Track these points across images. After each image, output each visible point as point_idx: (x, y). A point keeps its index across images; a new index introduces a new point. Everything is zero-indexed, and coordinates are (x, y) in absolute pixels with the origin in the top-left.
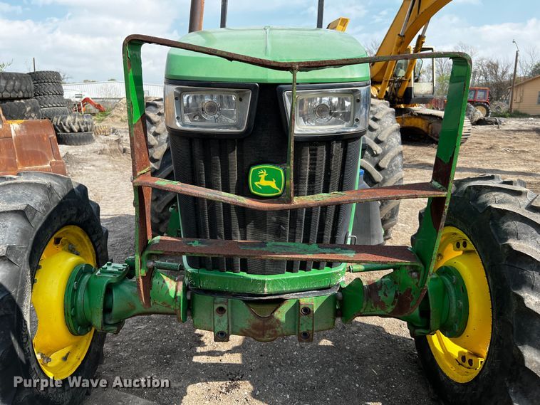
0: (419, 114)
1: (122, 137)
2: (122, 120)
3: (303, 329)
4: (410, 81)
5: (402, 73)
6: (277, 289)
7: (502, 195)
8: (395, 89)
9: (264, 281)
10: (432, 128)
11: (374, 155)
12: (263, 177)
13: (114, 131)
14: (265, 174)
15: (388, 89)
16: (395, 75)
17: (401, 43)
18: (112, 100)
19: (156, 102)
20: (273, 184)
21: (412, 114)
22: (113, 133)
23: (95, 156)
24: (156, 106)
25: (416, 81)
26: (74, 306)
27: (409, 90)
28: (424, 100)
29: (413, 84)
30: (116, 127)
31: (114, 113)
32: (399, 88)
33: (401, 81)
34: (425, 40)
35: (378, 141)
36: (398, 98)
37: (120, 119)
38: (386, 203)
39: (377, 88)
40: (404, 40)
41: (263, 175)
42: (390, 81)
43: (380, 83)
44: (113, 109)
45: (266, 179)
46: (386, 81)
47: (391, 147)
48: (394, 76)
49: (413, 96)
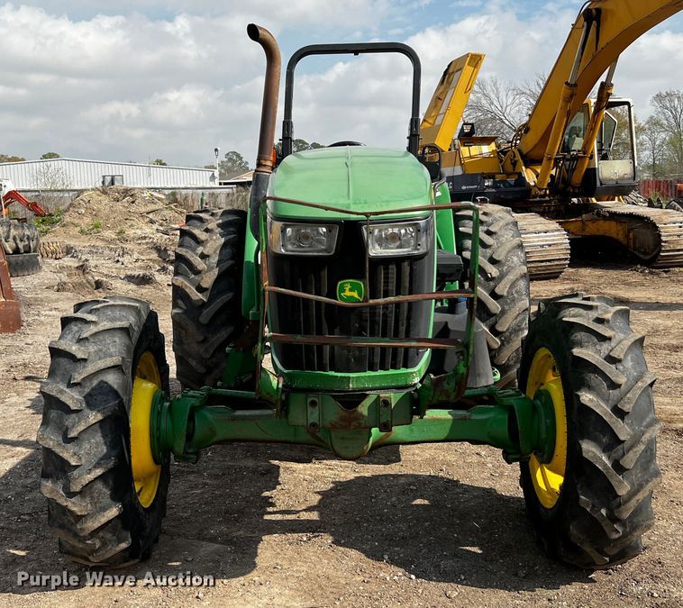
0: (610, 213)
1: (87, 260)
2: (82, 232)
3: (383, 420)
4: (592, 157)
5: (578, 144)
6: (361, 386)
7: (576, 310)
8: (567, 171)
9: (349, 377)
10: (635, 238)
11: (488, 279)
12: (347, 289)
13: (69, 251)
14: (349, 287)
15: (553, 172)
16: (566, 148)
17: (571, 96)
18: (55, 194)
19: (201, 215)
20: (355, 294)
21: (598, 214)
22: (67, 254)
23: (53, 295)
24: (201, 220)
25: (604, 157)
26: (158, 429)
27: (592, 172)
28: (620, 190)
29: (597, 163)
30: (72, 243)
31: (67, 219)
32: (574, 170)
33: (576, 158)
34: (613, 91)
35: (493, 261)
36: (574, 188)
37: (79, 229)
38: (508, 343)
39: (535, 172)
40: (575, 92)
41: (348, 287)
42: (556, 159)
43: (538, 162)
44: (66, 211)
45: (350, 290)
46: (550, 159)
47: (511, 269)
48: (563, 151)
49: (598, 184)
